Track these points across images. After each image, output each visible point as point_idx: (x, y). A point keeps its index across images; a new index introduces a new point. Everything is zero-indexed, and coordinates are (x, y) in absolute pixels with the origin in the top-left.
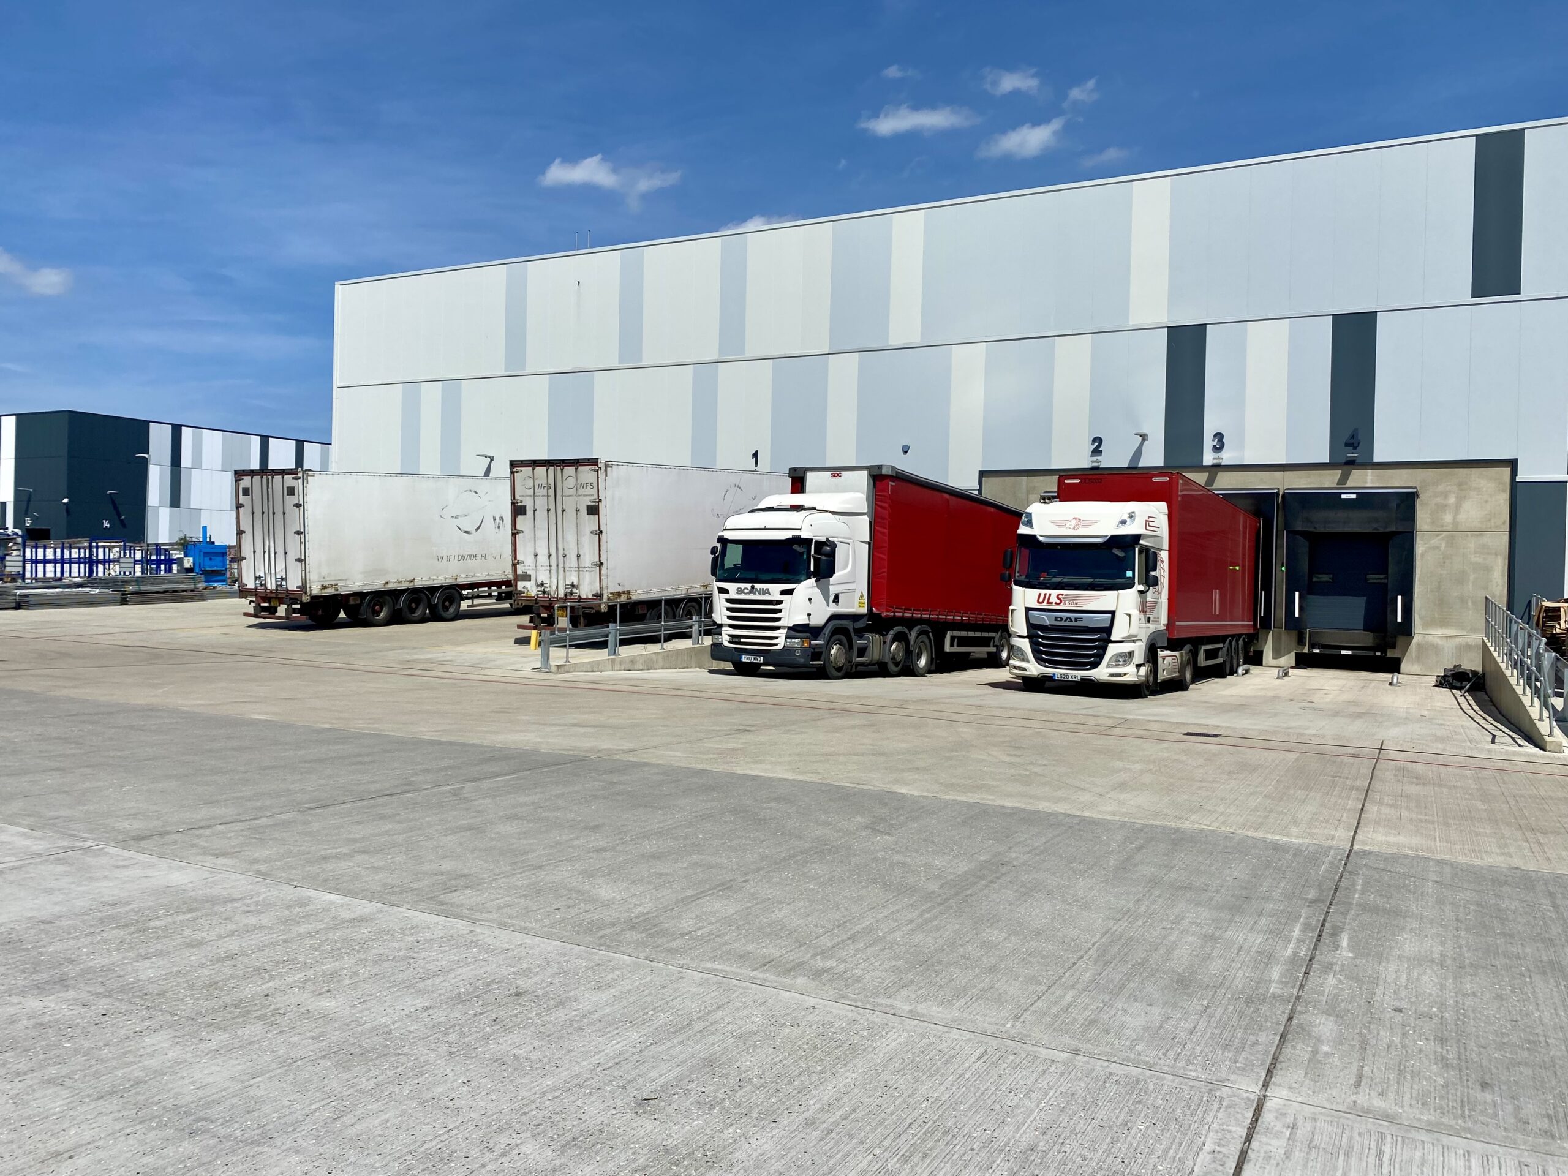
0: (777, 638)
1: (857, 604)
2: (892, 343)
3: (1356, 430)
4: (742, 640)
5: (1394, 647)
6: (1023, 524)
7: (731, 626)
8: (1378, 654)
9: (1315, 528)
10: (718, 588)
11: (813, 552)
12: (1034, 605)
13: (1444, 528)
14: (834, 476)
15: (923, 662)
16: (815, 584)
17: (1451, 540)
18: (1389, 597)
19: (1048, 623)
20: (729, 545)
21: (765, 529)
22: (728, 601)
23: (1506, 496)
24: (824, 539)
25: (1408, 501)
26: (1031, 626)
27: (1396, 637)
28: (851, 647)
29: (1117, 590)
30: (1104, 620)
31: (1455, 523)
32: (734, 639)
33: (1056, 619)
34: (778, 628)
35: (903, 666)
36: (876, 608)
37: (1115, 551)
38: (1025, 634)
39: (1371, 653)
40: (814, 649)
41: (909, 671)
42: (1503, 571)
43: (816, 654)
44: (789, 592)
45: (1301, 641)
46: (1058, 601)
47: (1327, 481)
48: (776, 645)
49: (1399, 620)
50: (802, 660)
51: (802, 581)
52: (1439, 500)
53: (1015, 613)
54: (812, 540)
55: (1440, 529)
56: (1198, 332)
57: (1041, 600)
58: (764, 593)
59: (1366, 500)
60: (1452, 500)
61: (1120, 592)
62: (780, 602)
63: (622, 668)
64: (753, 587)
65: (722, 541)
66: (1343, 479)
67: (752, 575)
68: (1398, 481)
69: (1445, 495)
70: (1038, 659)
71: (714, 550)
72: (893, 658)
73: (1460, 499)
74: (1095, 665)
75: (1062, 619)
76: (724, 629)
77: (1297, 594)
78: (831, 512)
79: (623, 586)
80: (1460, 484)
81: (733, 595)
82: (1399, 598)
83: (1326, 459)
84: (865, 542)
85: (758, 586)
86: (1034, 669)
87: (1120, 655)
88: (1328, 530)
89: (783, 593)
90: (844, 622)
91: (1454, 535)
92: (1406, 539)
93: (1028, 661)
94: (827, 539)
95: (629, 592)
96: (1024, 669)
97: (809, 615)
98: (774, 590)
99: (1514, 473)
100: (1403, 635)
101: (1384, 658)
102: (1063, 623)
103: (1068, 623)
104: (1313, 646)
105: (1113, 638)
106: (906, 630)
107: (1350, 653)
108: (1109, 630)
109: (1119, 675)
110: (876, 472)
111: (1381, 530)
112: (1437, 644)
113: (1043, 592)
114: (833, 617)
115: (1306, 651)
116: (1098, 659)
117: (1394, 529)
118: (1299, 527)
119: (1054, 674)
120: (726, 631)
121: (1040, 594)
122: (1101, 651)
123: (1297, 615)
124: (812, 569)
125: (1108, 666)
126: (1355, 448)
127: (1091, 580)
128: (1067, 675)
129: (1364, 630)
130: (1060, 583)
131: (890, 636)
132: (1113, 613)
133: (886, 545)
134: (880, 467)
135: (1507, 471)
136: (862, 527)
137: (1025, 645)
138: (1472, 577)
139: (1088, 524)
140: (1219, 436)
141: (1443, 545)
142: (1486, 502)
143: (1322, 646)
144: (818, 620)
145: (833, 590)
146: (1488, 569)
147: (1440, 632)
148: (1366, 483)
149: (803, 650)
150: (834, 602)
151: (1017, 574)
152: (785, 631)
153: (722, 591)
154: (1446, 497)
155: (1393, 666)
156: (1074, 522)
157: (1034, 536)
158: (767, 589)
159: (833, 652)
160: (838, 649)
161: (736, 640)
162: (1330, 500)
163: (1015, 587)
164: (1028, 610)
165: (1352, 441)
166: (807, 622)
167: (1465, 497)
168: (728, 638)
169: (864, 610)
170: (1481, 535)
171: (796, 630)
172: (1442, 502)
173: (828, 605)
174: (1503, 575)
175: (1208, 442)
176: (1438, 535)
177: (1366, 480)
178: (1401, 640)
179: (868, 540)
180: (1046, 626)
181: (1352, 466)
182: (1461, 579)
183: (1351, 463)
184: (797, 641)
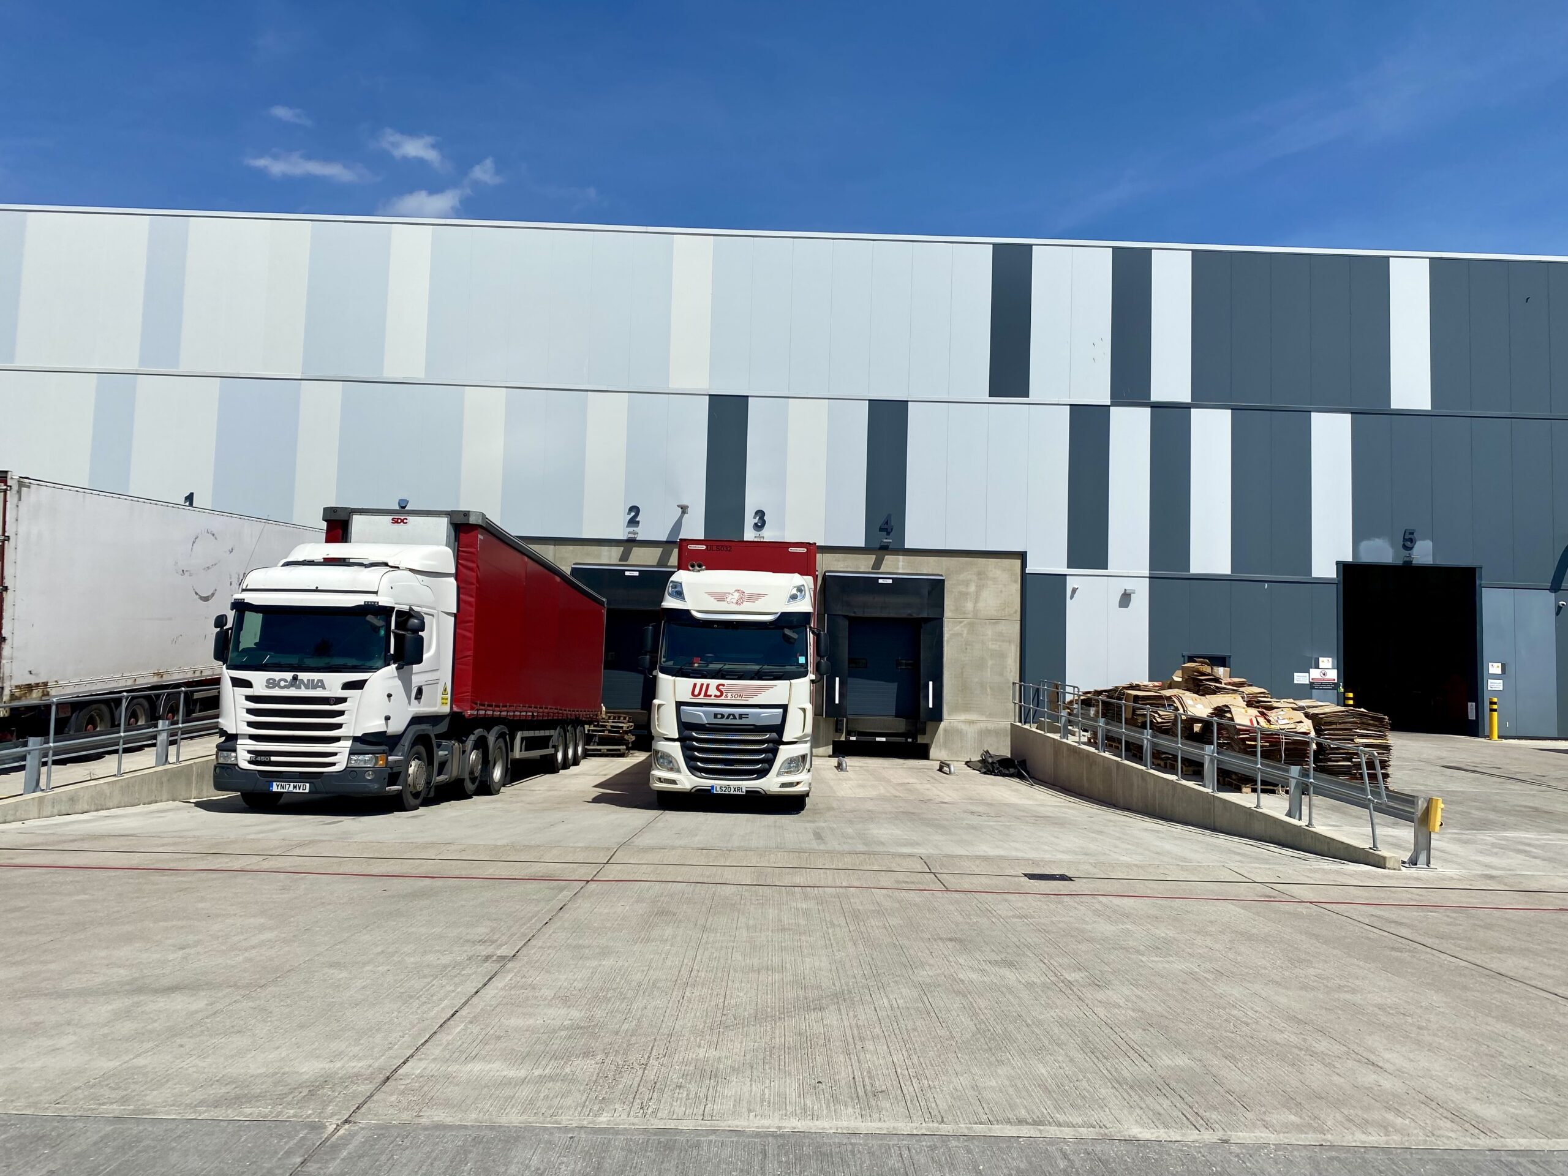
0: (335, 754)
1: (439, 701)
2: (387, 375)
3: (889, 516)
4: (273, 759)
5: (924, 733)
6: (670, 595)
7: (252, 737)
8: (910, 740)
9: (855, 613)
10: (232, 679)
11: (393, 627)
12: (688, 698)
13: (966, 616)
14: (395, 521)
15: (497, 774)
16: (395, 673)
17: (971, 627)
18: (922, 682)
19: (705, 721)
20: (247, 614)
21: (317, 590)
22: (249, 698)
23: (1018, 586)
24: (406, 608)
25: (936, 588)
26: (683, 726)
27: (925, 723)
28: (430, 762)
29: (789, 679)
30: (776, 716)
31: (976, 611)
32: (258, 757)
33: (716, 715)
34: (337, 739)
35: (480, 781)
36: (457, 706)
37: (787, 632)
38: (676, 736)
39: (902, 740)
40: (391, 768)
41: (486, 788)
42: (1016, 657)
43: (394, 777)
44: (359, 685)
45: (838, 730)
46: (718, 694)
47: (862, 565)
48: (333, 764)
49: (931, 706)
50: (376, 786)
51: (378, 669)
52: (962, 588)
53: (662, 709)
54: (394, 608)
55: (962, 616)
56: (739, 403)
57: (696, 692)
58: (315, 687)
59: (901, 585)
60: (972, 588)
61: (792, 681)
62: (343, 700)
63: (56, 811)
64: (295, 678)
65: (241, 607)
66: (877, 565)
67: (294, 660)
68: (927, 568)
69: (967, 583)
70: (693, 769)
71: (220, 621)
72: (472, 772)
73: (980, 588)
74: (762, 773)
75: (723, 716)
76: (239, 742)
77: (837, 679)
78: (411, 570)
79: (37, 675)
80: (979, 574)
81: (260, 690)
82: (931, 683)
83: (863, 545)
84: (449, 614)
85: (303, 676)
86: (686, 781)
87: (791, 760)
88: (866, 615)
89: (348, 686)
90: (424, 727)
91: (975, 622)
92: (936, 623)
93: (678, 771)
94: (411, 609)
95: (46, 684)
96: (674, 782)
97: (387, 718)
98: (333, 683)
99: (1024, 565)
100: (932, 721)
101: (914, 744)
102: (724, 721)
103: (730, 721)
104: (849, 734)
105: (785, 739)
106: (485, 733)
107: (884, 739)
108: (780, 729)
109: (791, 785)
110: (460, 520)
111: (915, 616)
112: (962, 729)
113: (699, 681)
114: (416, 720)
115: (843, 738)
116: (766, 766)
117: (925, 615)
118: (839, 610)
119: (712, 787)
120: (244, 746)
121: (695, 685)
122: (770, 755)
123: (837, 702)
124: (392, 652)
125: (779, 774)
126: (888, 534)
127: (757, 667)
128: (729, 787)
129: (896, 716)
130: (720, 670)
131: (470, 743)
132: (785, 707)
133: (473, 618)
134: (466, 514)
135: (1018, 562)
136: (448, 593)
137: (675, 750)
138: (990, 663)
139: (754, 598)
140: (760, 514)
141: (965, 632)
142: (1001, 591)
143: (859, 734)
144: (397, 726)
145: (417, 681)
146: (1002, 656)
147: (963, 717)
148: (898, 568)
149: (376, 771)
150: (416, 698)
151: (663, 659)
152: (349, 743)
153: (237, 683)
154: (967, 585)
155: (922, 752)
156: (736, 595)
157: (687, 612)
158: (321, 681)
159: (411, 770)
160: (419, 766)
161: (263, 759)
162: (867, 585)
163: (661, 676)
164: (679, 704)
165: (886, 526)
166: (385, 729)
167: (983, 585)
168: (248, 756)
169: (446, 709)
170: (996, 623)
171: (366, 742)
172: (964, 590)
173: (409, 703)
174: (1015, 662)
175: (750, 520)
176: (961, 622)
177: (896, 566)
178: (930, 726)
179: (455, 611)
180: (703, 725)
181: (885, 552)
182: (981, 665)
183: (885, 549)
184: (367, 757)
